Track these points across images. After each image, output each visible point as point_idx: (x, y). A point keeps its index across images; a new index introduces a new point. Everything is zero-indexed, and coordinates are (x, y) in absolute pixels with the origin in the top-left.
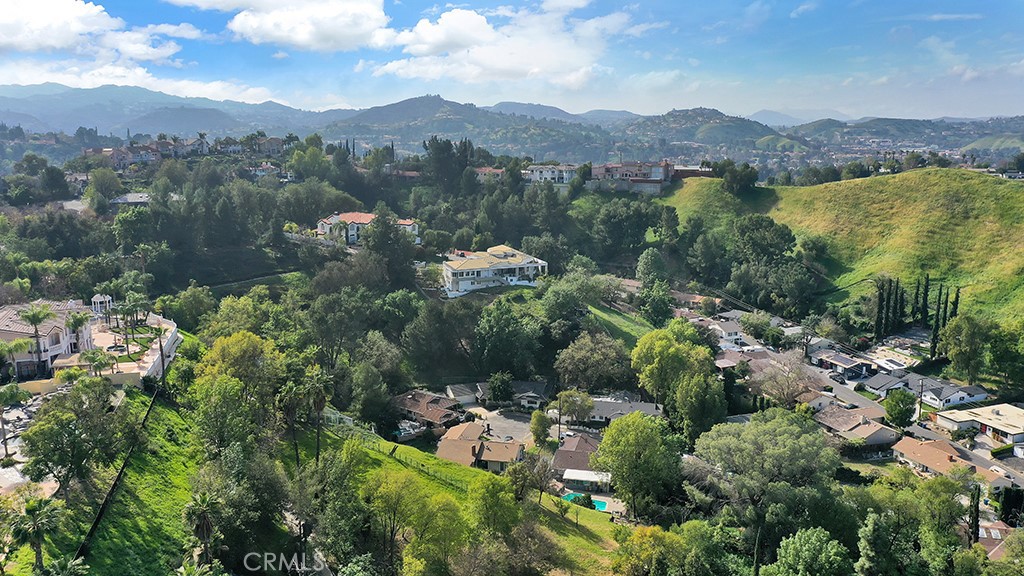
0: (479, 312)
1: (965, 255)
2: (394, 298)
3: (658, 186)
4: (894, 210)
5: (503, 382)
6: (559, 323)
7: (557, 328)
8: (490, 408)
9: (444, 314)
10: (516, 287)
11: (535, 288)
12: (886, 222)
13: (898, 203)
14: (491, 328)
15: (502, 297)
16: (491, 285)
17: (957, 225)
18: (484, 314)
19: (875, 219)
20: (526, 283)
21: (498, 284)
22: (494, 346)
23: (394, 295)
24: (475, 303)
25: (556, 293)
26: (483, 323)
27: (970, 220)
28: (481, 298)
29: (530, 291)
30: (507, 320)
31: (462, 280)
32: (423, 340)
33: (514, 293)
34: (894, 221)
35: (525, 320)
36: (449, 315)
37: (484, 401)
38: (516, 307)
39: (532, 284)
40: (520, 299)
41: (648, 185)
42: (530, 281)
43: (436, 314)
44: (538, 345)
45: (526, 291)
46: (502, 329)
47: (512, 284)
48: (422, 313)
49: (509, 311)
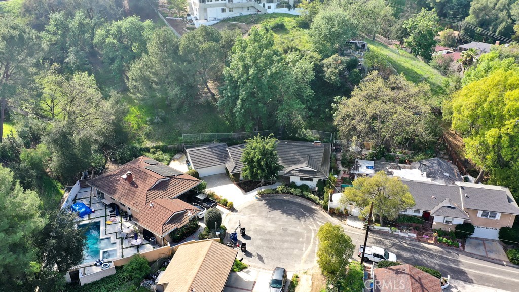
0: (229, 44)
2: (119, 28)
5: (264, 153)
6: (335, 60)
7: (332, 66)
8: (247, 186)
9: (181, 48)
10: (274, 15)
11: (297, 16)
14: (246, 68)
15: (259, 27)
16: (246, 12)
18: (237, 47)
20: (285, 10)
21: (252, 11)
22: (252, 95)
23: (119, 23)
24: (224, 33)
25: (329, 20)
26: (235, 60)
28: (232, 28)
29: (291, 19)
30: (268, 57)
31: (211, 6)
32: (156, 83)
33: (272, 22)
35: (291, 57)
36: (188, 50)
37: (236, 176)
38: (277, 38)
39: (292, 12)
40: (280, 28)
42: (289, 7)
43: (169, 48)
44: (309, 92)
45: (286, 19)
46: (261, 71)
47: (270, 11)
48: (152, 47)
49: (270, 43)
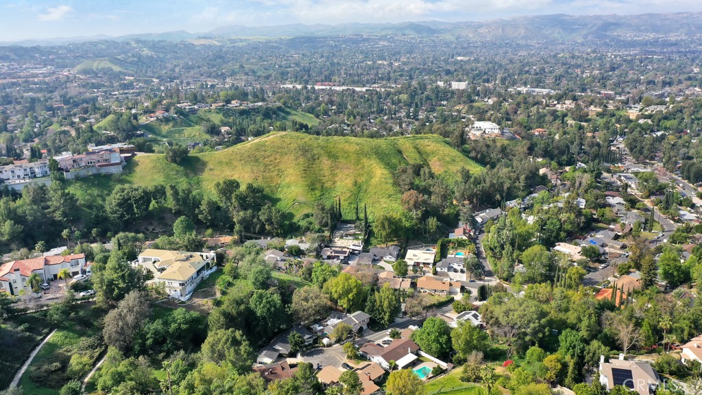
1: (324, 179)
3: (120, 167)
4: (277, 161)
12: (277, 168)
13: (277, 156)
15: (217, 287)
17: (312, 164)
19: (271, 167)
20: (210, 271)
27: (317, 160)
31: (187, 286)
33: (220, 281)
34: (282, 167)
39: (213, 271)
41: (111, 167)
47: (207, 276)
